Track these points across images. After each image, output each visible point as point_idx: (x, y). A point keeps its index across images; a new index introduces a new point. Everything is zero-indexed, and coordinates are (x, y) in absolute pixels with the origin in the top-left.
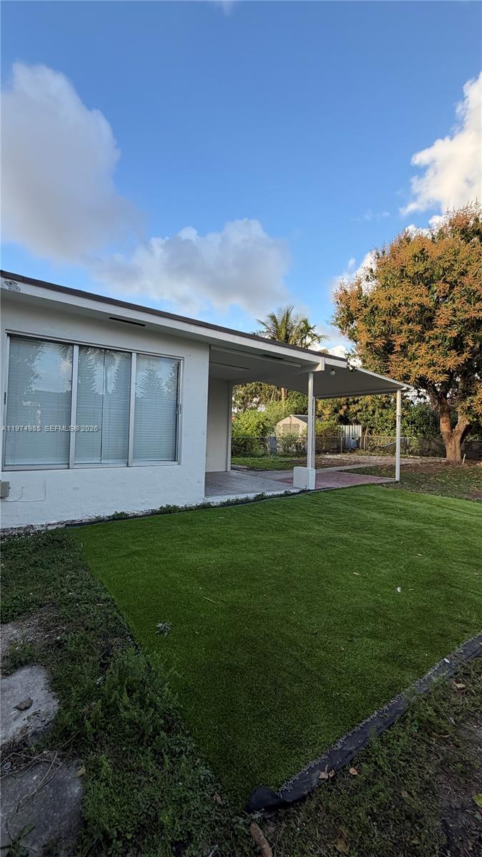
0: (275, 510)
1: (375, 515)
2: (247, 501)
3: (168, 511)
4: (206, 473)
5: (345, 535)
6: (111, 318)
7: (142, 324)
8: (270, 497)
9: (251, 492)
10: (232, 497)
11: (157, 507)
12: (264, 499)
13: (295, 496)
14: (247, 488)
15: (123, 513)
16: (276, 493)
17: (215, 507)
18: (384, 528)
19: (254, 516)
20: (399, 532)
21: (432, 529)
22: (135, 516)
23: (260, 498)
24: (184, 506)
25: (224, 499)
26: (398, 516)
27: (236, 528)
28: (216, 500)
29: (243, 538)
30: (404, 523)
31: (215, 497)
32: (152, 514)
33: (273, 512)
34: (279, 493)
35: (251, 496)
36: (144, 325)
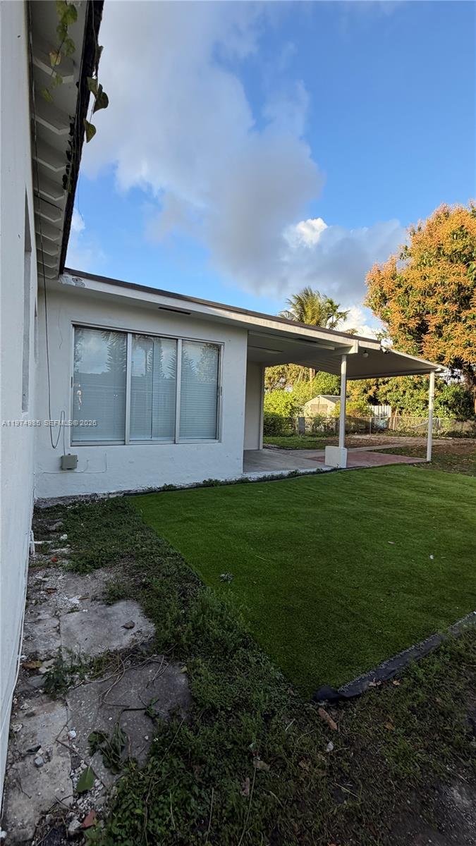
0: (309, 486)
1: (407, 493)
2: (281, 477)
3: (210, 484)
4: (244, 451)
5: (378, 510)
6: (161, 308)
7: (187, 313)
8: (303, 474)
9: (285, 469)
10: (268, 474)
11: (200, 481)
12: (298, 476)
13: (327, 474)
14: (281, 465)
15: (171, 486)
16: (308, 471)
17: (253, 482)
18: (415, 505)
19: (291, 491)
20: (431, 509)
21: (464, 507)
22: (182, 489)
23: (294, 475)
24: (224, 480)
25: (261, 475)
26: (430, 494)
27: (275, 500)
28: (254, 475)
29: (282, 510)
30: (436, 500)
31: (252, 473)
32: (197, 487)
33: (307, 487)
34: (312, 470)
35: (286, 473)
36: (189, 314)
